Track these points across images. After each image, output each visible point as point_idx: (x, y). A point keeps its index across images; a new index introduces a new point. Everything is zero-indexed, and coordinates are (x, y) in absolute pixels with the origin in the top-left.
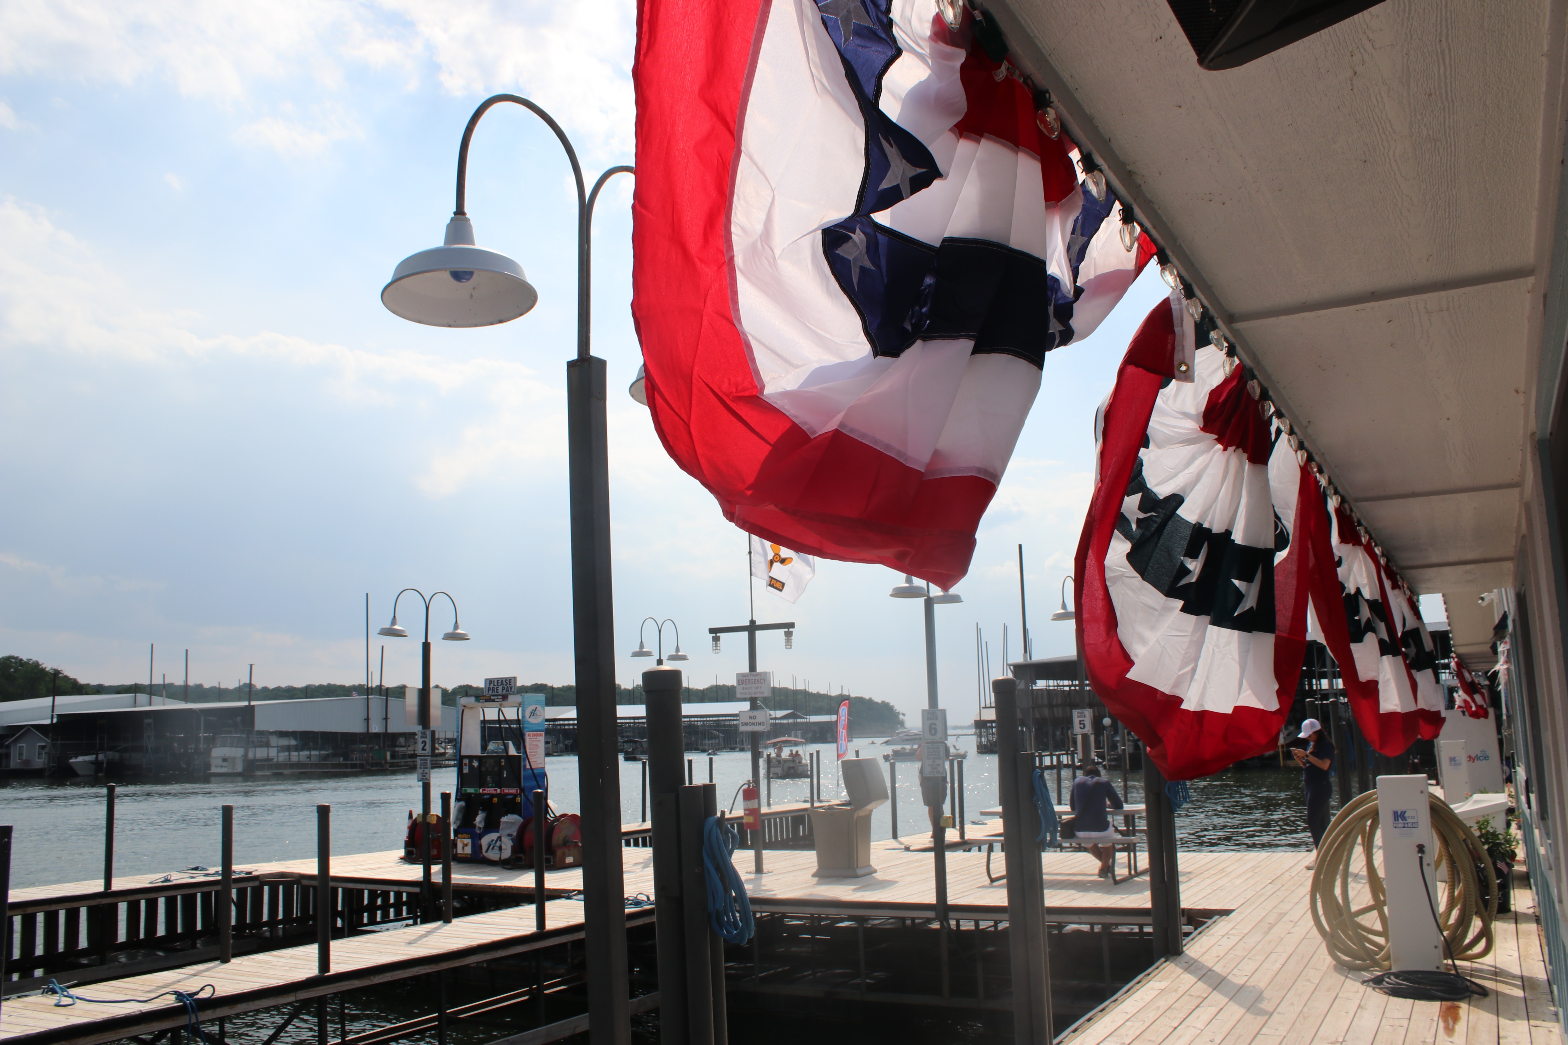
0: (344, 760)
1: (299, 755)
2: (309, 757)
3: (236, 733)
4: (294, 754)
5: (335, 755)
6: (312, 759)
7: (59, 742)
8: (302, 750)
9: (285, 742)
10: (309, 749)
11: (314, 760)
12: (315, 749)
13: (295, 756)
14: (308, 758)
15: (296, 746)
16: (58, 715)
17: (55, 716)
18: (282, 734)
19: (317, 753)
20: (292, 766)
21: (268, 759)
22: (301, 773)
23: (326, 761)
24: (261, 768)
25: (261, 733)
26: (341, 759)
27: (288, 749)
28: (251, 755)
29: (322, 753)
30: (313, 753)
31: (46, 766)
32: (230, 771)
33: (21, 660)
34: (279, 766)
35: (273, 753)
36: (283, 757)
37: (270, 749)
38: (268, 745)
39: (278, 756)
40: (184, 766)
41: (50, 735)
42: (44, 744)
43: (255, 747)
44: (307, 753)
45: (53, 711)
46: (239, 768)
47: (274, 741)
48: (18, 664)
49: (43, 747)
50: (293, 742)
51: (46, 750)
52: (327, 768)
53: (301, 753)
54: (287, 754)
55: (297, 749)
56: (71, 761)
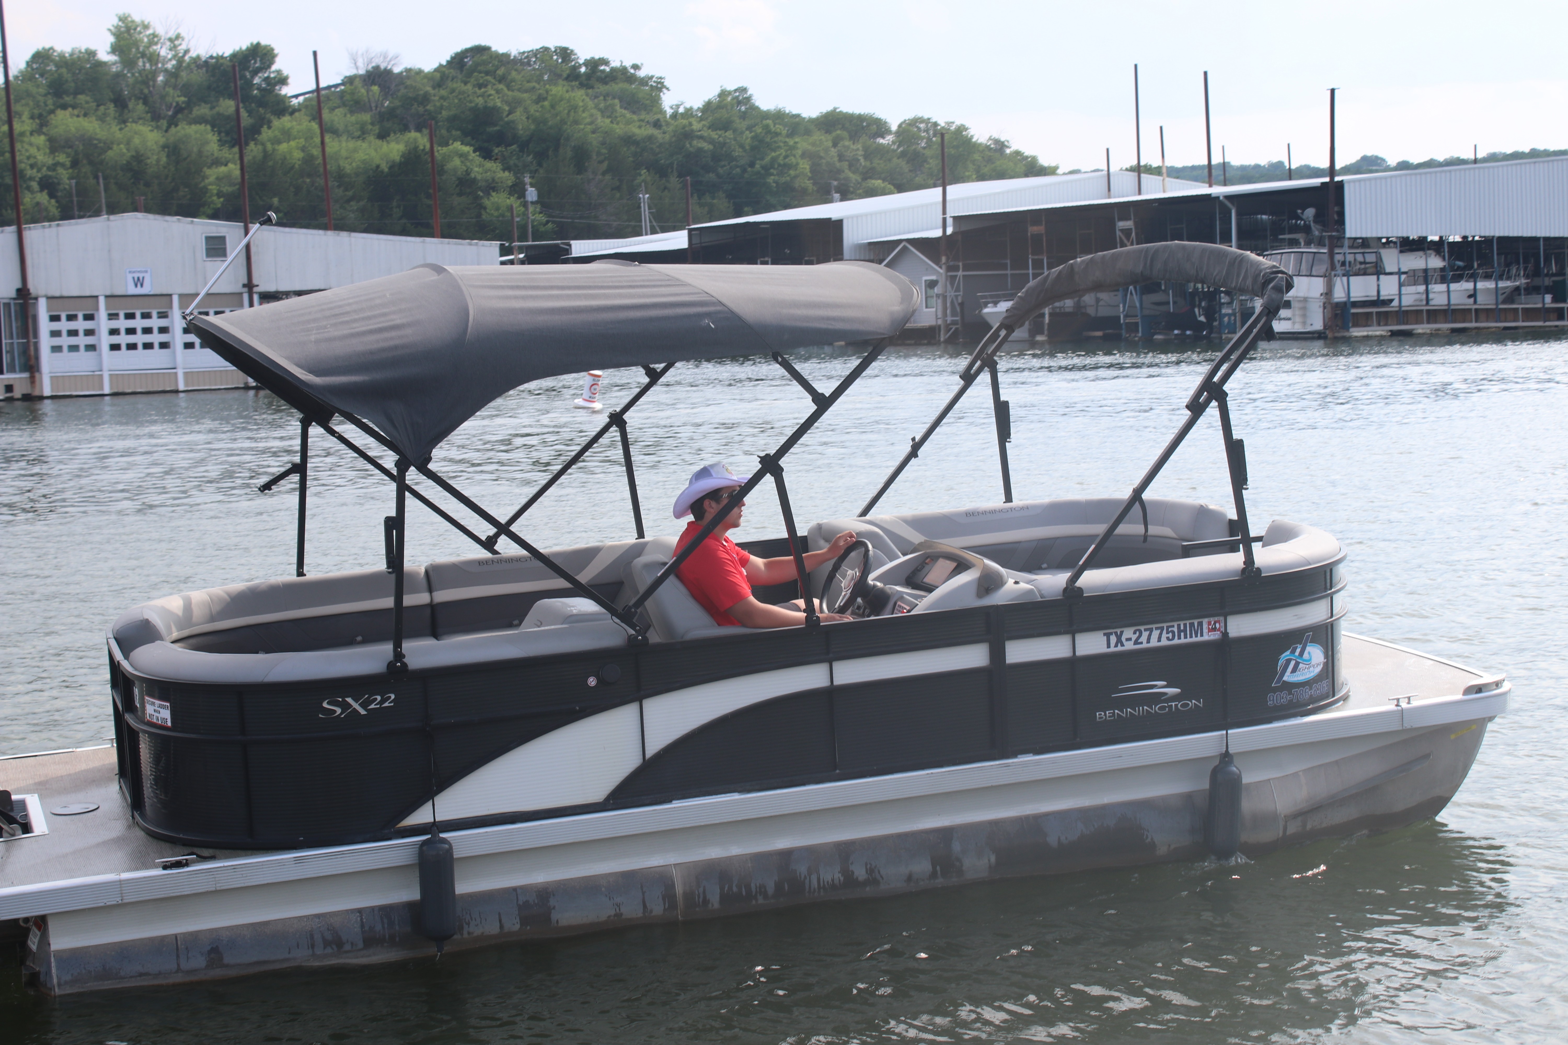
0: (1555, 300)
1: (1448, 291)
2: (1473, 295)
3: (1308, 244)
4: (1437, 289)
5: (1532, 290)
6: (1480, 299)
7: (960, 273)
8: (1457, 279)
9: (1415, 262)
10: (1473, 277)
11: (1484, 301)
12: (1487, 277)
13: (1439, 294)
14: (1470, 296)
15: (1442, 270)
16: (956, 219)
17: (950, 221)
18: (1408, 245)
19: (1490, 285)
20: (1434, 315)
21: (1379, 302)
22: (1454, 331)
23: (1512, 302)
24: (1364, 320)
25: (1364, 243)
26: (1548, 298)
27: (1425, 277)
28: (1339, 295)
29: (1501, 284)
30: (1480, 285)
31: (940, 322)
32: (1298, 328)
33: (936, 124)
34: (1404, 315)
35: (1389, 287)
36: (1411, 296)
37: (1382, 277)
38: (1378, 270)
39: (1400, 295)
40: (1202, 319)
41: (944, 259)
42: (934, 278)
43: (1347, 275)
44: (1469, 285)
45: (944, 212)
46: (1317, 323)
47: (1391, 259)
48: (931, 133)
49: (931, 284)
50: (1436, 262)
51: (937, 290)
52: (1515, 320)
53: (1454, 286)
54: (1422, 288)
55: (1446, 276)
56: (986, 310)
